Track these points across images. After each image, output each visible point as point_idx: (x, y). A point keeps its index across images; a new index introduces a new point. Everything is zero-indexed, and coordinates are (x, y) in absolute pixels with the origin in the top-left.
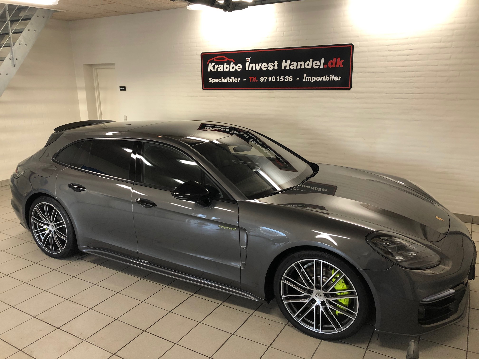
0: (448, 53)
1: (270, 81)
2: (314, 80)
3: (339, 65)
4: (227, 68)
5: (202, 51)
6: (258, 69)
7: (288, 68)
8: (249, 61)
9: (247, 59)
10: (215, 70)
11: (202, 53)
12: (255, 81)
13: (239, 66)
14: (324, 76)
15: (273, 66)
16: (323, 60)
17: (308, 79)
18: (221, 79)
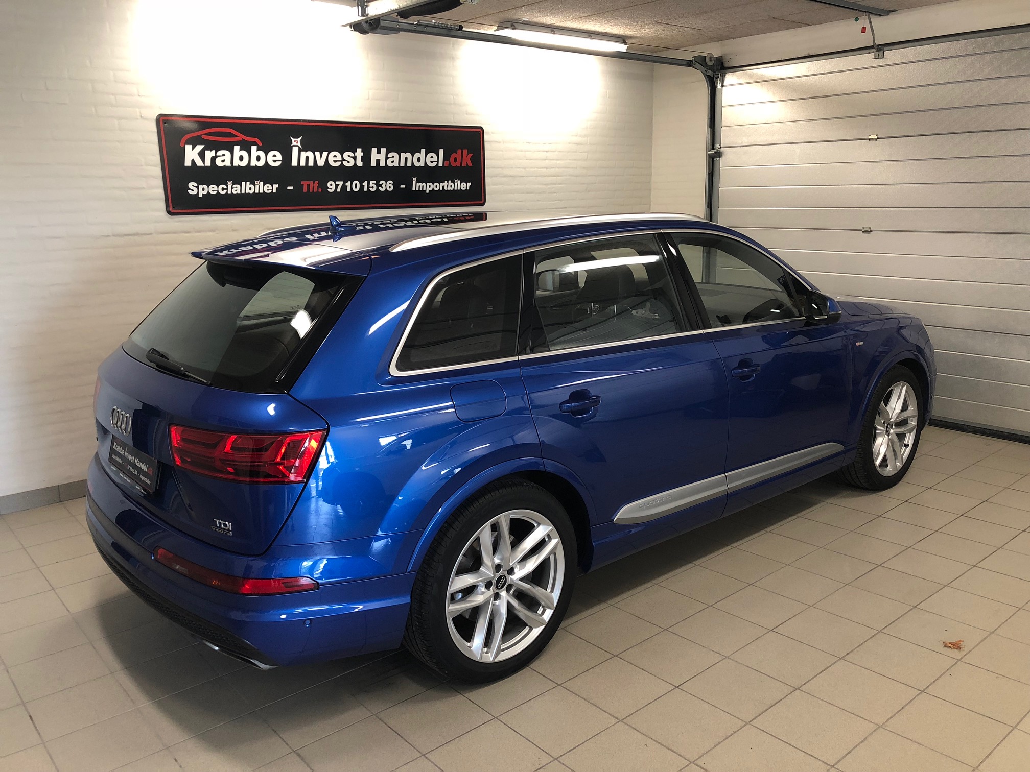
0: (585, 152)
1: (349, 190)
2: (431, 189)
4: (241, 158)
5: (160, 108)
6: (321, 163)
7: (382, 164)
8: (299, 144)
9: (293, 140)
10: (208, 163)
12: (315, 191)
13: (275, 156)
14: (446, 182)
16: (441, 151)
17: (419, 186)
18: (225, 187)
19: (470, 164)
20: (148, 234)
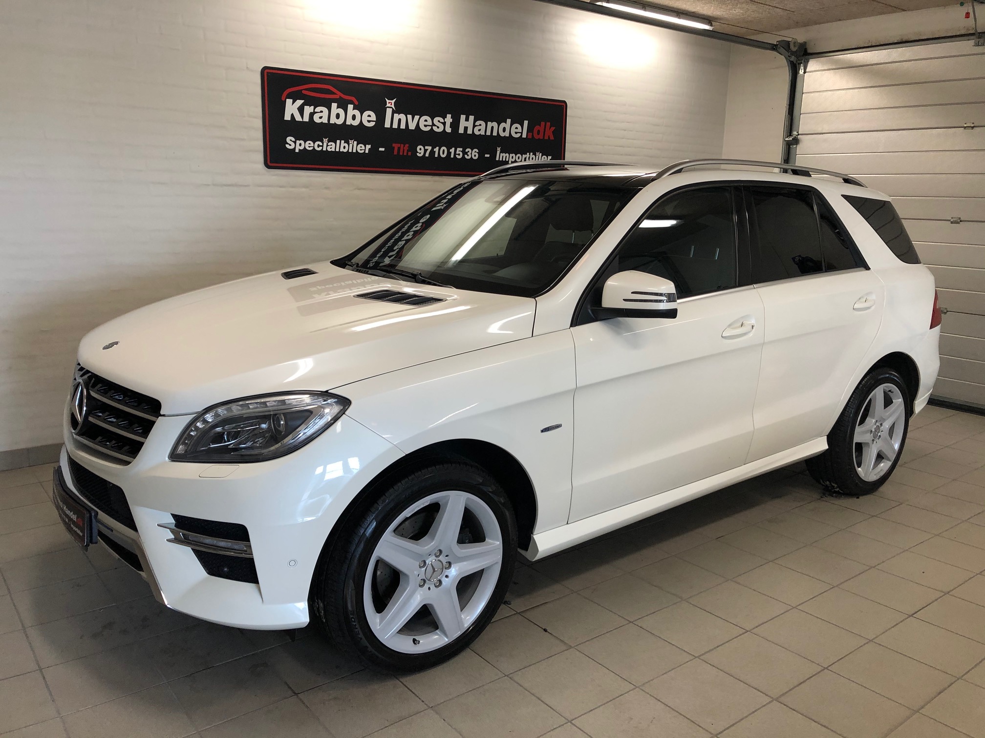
3: (549, 136)
4: (338, 116)
10: (306, 119)
11: (265, 68)
13: (369, 116)
15: (442, 124)
19: (552, 138)
20: (246, 186)
